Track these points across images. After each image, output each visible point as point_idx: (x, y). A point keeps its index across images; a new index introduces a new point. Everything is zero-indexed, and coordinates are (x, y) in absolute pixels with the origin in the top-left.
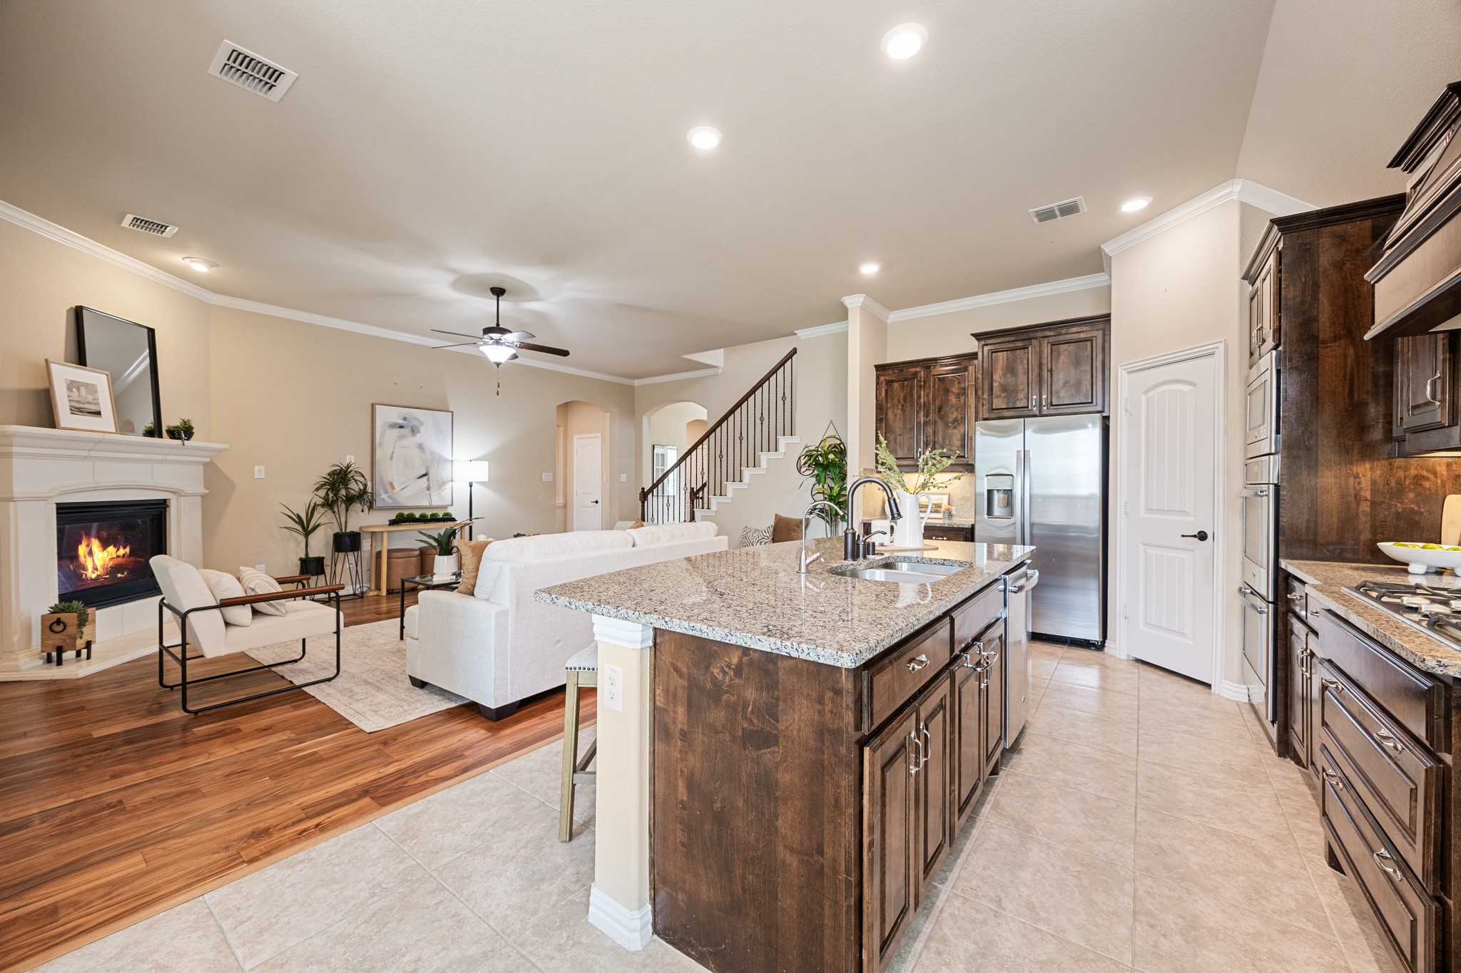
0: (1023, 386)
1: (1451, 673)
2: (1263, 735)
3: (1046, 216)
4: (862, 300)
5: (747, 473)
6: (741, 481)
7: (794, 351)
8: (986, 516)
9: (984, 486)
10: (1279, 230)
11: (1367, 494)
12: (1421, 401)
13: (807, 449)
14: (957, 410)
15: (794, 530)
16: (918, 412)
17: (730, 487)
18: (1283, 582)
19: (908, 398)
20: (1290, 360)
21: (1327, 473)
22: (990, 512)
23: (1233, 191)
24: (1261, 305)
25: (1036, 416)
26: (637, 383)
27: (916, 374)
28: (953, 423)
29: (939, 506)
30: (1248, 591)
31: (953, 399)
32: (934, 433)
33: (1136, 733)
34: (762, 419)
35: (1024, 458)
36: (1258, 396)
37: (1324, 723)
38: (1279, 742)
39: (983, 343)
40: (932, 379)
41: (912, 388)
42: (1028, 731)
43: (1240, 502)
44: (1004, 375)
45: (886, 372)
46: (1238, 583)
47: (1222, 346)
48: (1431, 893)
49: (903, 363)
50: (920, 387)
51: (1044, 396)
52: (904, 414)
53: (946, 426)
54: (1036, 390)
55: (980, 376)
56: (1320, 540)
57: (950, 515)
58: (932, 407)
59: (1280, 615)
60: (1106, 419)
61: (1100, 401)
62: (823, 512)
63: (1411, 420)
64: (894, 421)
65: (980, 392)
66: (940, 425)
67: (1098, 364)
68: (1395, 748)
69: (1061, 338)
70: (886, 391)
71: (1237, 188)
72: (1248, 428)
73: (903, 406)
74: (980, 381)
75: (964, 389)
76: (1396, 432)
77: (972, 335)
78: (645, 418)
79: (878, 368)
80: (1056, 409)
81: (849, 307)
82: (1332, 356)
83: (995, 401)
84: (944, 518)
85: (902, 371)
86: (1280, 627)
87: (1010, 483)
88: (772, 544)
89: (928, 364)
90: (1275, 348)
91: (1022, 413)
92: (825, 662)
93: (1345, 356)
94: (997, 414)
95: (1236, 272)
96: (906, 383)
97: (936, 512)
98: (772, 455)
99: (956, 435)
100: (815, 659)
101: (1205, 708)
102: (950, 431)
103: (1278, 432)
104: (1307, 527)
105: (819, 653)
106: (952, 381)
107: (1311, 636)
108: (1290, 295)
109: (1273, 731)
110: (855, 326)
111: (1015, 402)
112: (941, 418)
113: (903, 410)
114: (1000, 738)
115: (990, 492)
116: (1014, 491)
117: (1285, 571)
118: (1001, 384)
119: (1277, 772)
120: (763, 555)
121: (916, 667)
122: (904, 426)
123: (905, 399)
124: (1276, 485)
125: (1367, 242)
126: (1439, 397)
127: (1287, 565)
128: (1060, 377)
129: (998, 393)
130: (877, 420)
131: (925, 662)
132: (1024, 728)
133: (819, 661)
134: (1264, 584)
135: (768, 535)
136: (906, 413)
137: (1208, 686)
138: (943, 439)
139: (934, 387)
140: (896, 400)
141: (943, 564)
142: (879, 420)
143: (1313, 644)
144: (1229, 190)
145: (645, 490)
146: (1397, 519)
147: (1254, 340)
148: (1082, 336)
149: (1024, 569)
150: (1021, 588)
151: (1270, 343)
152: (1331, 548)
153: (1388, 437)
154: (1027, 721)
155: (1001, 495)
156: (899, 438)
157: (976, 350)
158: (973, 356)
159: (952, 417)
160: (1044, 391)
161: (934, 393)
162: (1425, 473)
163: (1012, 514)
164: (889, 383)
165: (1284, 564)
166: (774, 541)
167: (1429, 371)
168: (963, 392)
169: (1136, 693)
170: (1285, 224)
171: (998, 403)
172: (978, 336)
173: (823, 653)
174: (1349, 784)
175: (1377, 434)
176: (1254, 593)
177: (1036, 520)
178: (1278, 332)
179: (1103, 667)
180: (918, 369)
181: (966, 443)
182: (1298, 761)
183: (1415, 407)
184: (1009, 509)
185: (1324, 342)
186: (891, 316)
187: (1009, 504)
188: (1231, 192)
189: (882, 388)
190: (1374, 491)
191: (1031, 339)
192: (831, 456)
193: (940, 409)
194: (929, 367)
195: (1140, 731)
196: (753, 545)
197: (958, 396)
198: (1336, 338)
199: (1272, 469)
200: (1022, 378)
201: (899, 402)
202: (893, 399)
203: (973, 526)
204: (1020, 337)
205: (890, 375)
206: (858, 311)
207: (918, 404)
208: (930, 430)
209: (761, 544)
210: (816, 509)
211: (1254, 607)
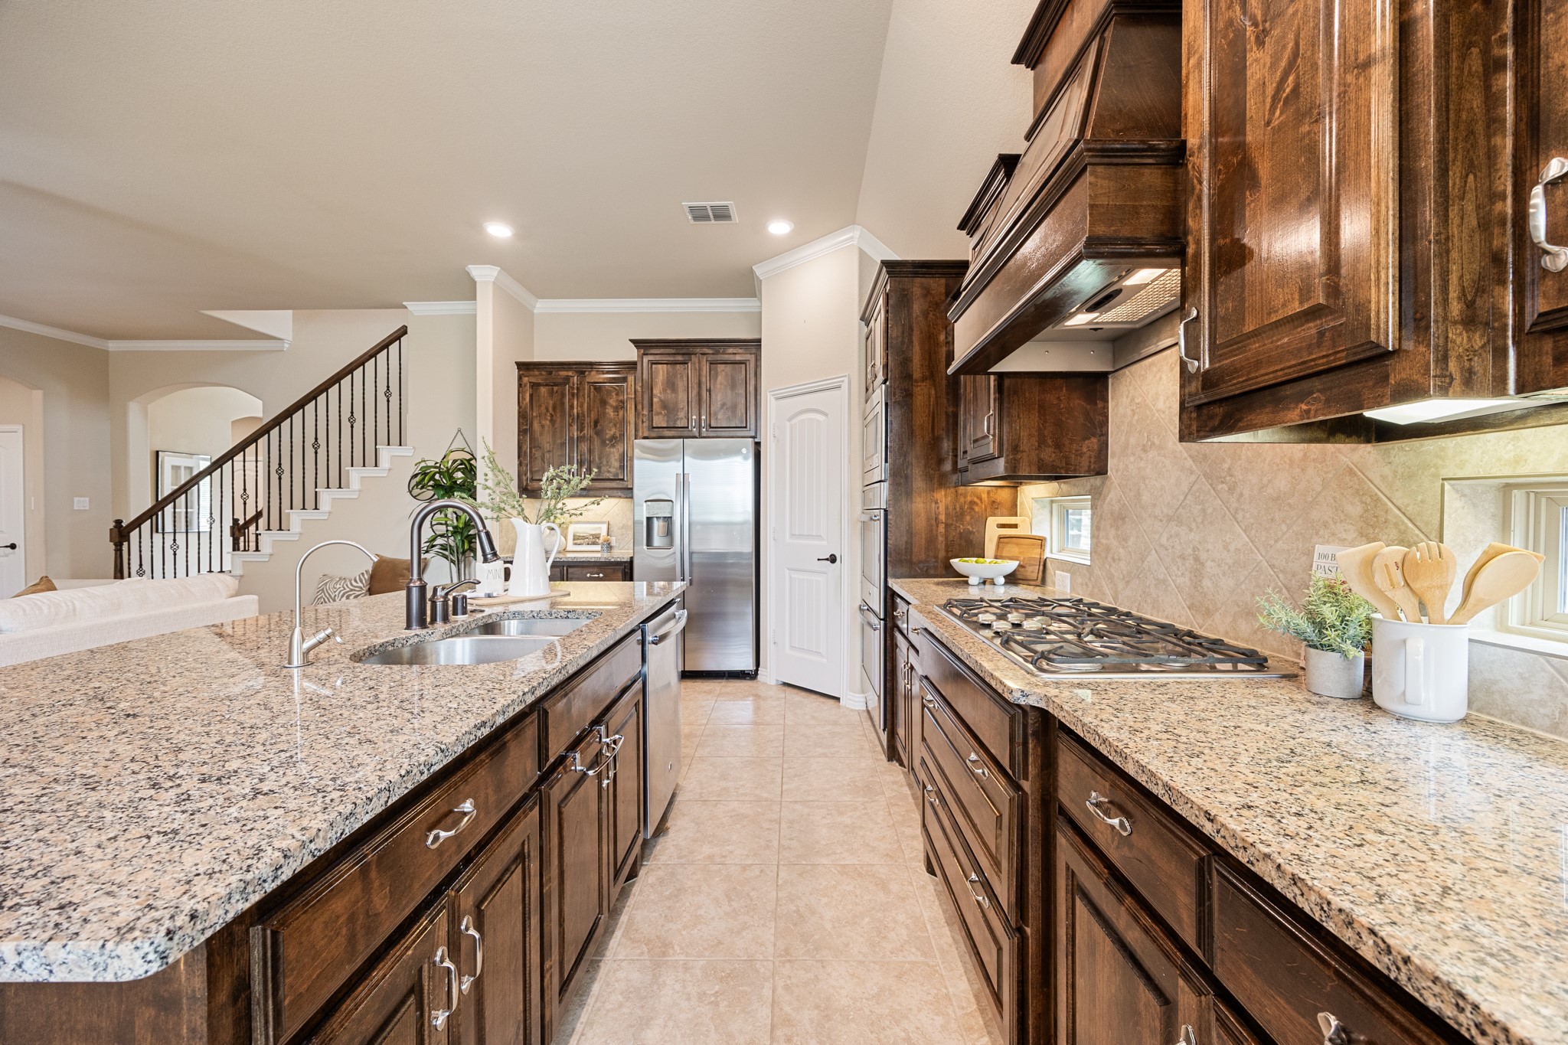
0: (683, 404)
1: (1031, 703)
2: (877, 742)
3: (699, 214)
4: (495, 274)
5: (326, 497)
6: (316, 508)
7: (403, 331)
8: (645, 547)
9: (643, 513)
10: (888, 272)
11: (942, 517)
12: (980, 435)
13: (423, 464)
14: (615, 425)
15: (403, 576)
16: (570, 425)
17: (296, 519)
18: (891, 598)
19: (558, 407)
20: (895, 394)
21: (918, 499)
22: (649, 543)
23: (852, 237)
24: (874, 343)
25: (695, 437)
26: (113, 346)
27: (567, 379)
28: (611, 440)
29: (597, 537)
30: (865, 609)
31: (610, 412)
32: (590, 451)
33: (780, 769)
34: (352, 420)
35: (683, 482)
36: (872, 427)
37: (924, 739)
38: (888, 748)
39: (642, 351)
40: (586, 387)
41: (563, 395)
42: (678, 799)
43: (859, 525)
44: (665, 390)
45: (531, 373)
46: (859, 602)
47: (846, 379)
48: (1014, 925)
49: (552, 364)
50: (573, 395)
51: (704, 417)
52: (553, 425)
53: (603, 443)
54: (695, 410)
55: (639, 389)
56: (915, 560)
57: (610, 547)
58: (587, 420)
59: (888, 631)
60: (758, 444)
61: (753, 427)
62: (446, 550)
63: (973, 452)
64: (541, 434)
65: (639, 407)
66: (597, 442)
67: (751, 388)
68: (983, 773)
69: (720, 357)
70: (531, 396)
71: (857, 234)
72: (866, 458)
73: (552, 416)
74: (639, 395)
75: (622, 402)
76: (961, 464)
77: (631, 340)
78: (134, 408)
79: (523, 367)
80: (715, 431)
81: (477, 279)
82: (922, 393)
83: (655, 418)
84: (602, 550)
85: (550, 373)
86: (888, 642)
87: (669, 510)
88: (368, 597)
89: (583, 368)
90: (885, 382)
91: (681, 432)
92: (70, 979)
93: (929, 395)
94: (657, 433)
95: (856, 315)
96: (555, 388)
97: (594, 543)
98: (370, 471)
99: (614, 454)
100: (43, 975)
101: (835, 724)
102: (607, 449)
103: (886, 461)
104: (906, 548)
105: (52, 958)
106: (609, 392)
107: (911, 651)
108: (894, 335)
109: (884, 737)
110: (485, 308)
111: (675, 421)
112: (597, 433)
113: (552, 421)
114: (638, 831)
115: (649, 520)
116: (674, 518)
117: (891, 589)
118: (661, 400)
119: (889, 778)
120: (356, 612)
121: (443, 834)
122: (554, 442)
123: (554, 408)
124: (885, 510)
125: (943, 298)
126: (992, 432)
127: (895, 585)
128: (718, 398)
129: (659, 410)
130: (519, 431)
131: (469, 813)
132: (674, 796)
133: (52, 979)
134: (877, 603)
135: (360, 585)
136: (557, 425)
137: (838, 699)
138: (600, 459)
139: (589, 396)
140: (543, 408)
141: (567, 617)
142: (522, 432)
143: (913, 659)
144: (851, 235)
145: (124, 525)
146: (961, 538)
147: (869, 376)
148: (738, 358)
149: (673, 608)
150: (663, 638)
151: (881, 378)
152: (921, 565)
153: (955, 469)
154: (677, 785)
155: (661, 523)
156: (547, 455)
157: (635, 359)
158: (631, 366)
159: (610, 432)
160: (703, 411)
161: (589, 404)
162: (976, 499)
163: (671, 544)
164: (535, 386)
165: (891, 583)
166: (371, 592)
167: (985, 408)
168: (621, 406)
169: (782, 722)
170: (892, 267)
171: (658, 421)
172: (637, 343)
173: (62, 954)
174: (943, 800)
175: (948, 466)
176: (870, 609)
177: (696, 548)
178: (886, 366)
179: (757, 697)
180: (570, 374)
181: (625, 463)
182: (902, 764)
183: (975, 441)
184: (668, 538)
185: (916, 381)
186: (538, 305)
187: (669, 533)
188: (852, 238)
189: (525, 392)
190: (947, 514)
191: (690, 354)
192: (459, 475)
193: (596, 423)
194: (583, 373)
195: (785, 766)
196: (334, 600)
197: (616, 409)
198: (924, 379)
199: (882, 494)
200: (682, 396)
201: (547, 410)
202: (540, 406)
203: (632, 558)
204: (681, 350)
205: (537, 377)
206: (491, 288)
207: (570, 415)
208: (585, 447)
209: (348, 598)
210: (433, 546)
211: (870, 624)
